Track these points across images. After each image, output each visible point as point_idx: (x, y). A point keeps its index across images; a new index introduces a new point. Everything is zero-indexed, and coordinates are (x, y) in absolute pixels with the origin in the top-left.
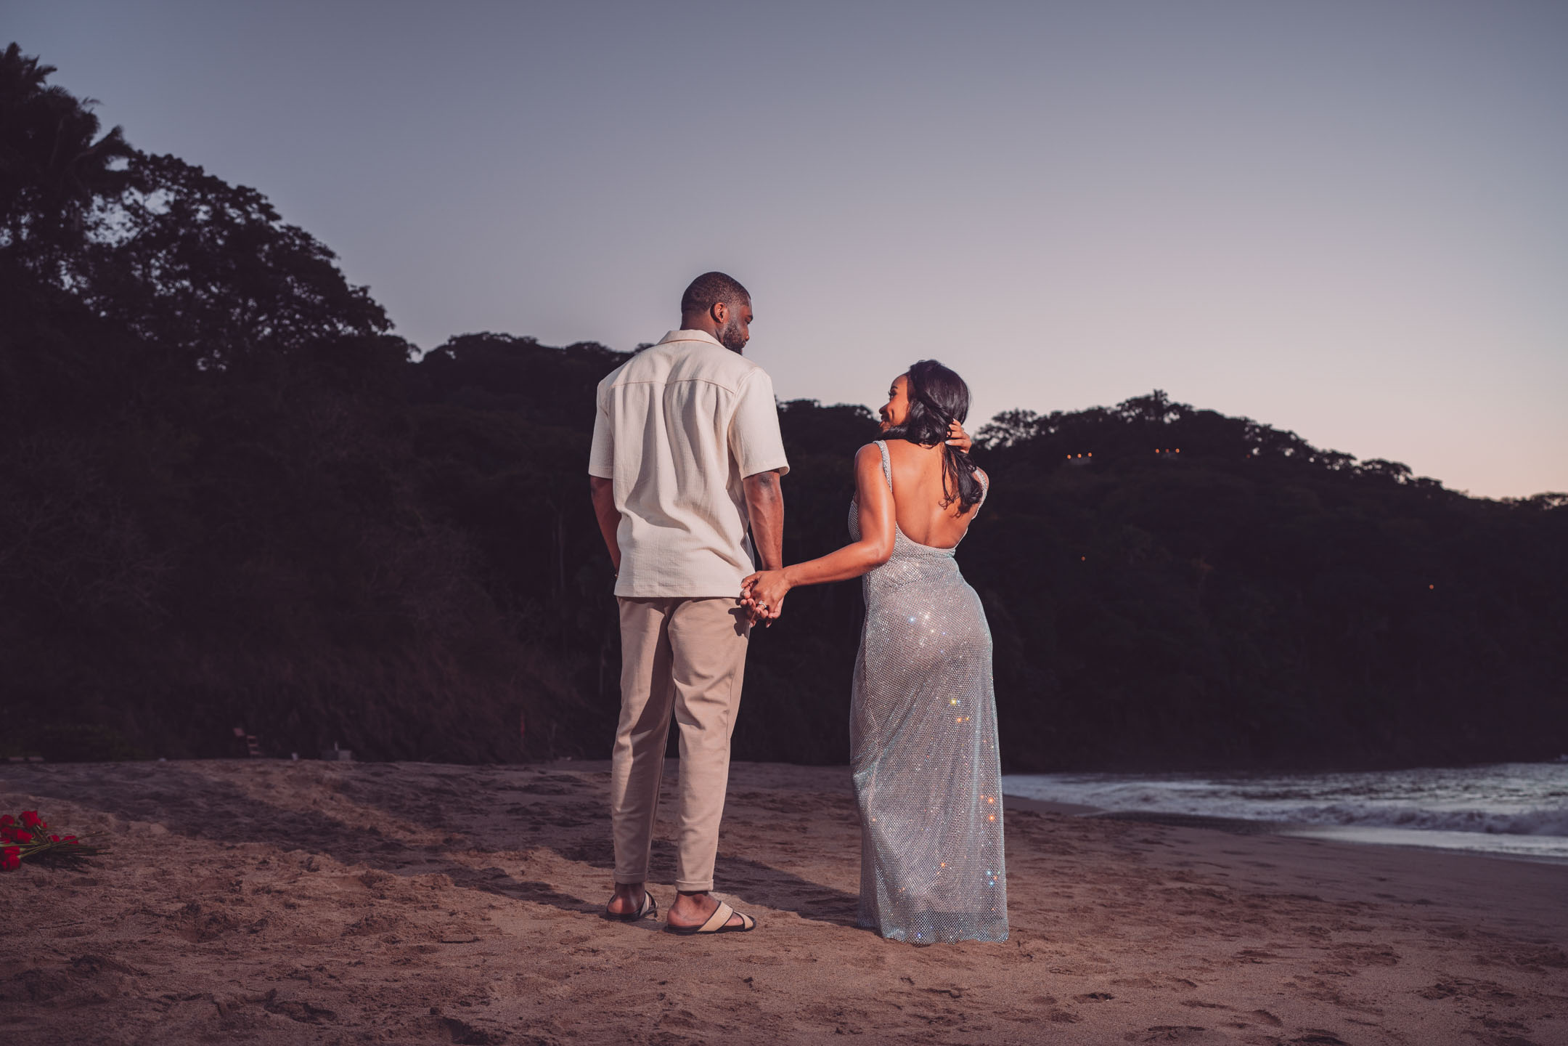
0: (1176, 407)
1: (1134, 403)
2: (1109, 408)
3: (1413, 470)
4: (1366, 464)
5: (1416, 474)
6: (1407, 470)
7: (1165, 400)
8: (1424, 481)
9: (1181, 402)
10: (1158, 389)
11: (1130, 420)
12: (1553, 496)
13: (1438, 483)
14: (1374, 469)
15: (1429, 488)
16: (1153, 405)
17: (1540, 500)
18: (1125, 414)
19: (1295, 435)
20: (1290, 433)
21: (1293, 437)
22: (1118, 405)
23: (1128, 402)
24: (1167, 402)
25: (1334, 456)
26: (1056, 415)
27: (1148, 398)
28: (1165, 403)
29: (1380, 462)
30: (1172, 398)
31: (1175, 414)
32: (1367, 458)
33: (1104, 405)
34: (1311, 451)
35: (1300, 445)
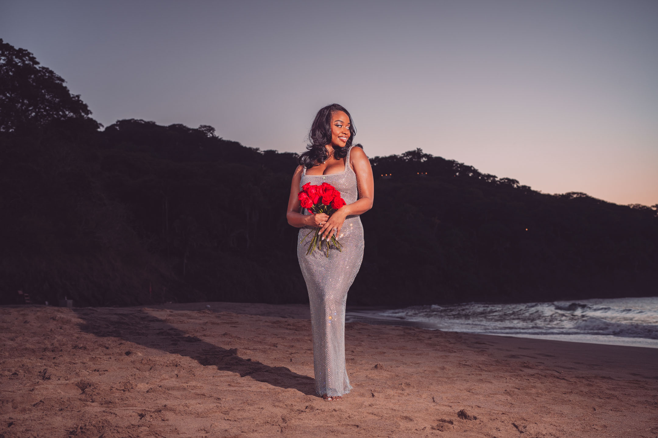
0: (425, 156)
1: (409, 153)
2: (399, 155)
3: (520, 182)
4: (501, 179)
5: (521, 184)
6: (518, 182)
7: (422, 152)
8: (524, 187)
9: (428, 153)
10: (418, 148)
11: (407, 160)
12: (574, 193)
13: (529, 188)
14: (504, 181)
15: (526, 189)
16: (416, 154)
17: (569, 195)
18: (405, 158)
19: (474, 168)
20: (472, 167)
21: (472, 168)
22: (402, 154)
23: (406, 153)
24: (422, 153)
25: (489, 176)
26: (377, 158)
27: (415, 151)
28: (421, 153)
29: (507, 179)
30: (424, 152)
31: (425, 158)
32: (502, 177)
33: (397, 154)
34: (479, 174)
35: (475, 172)
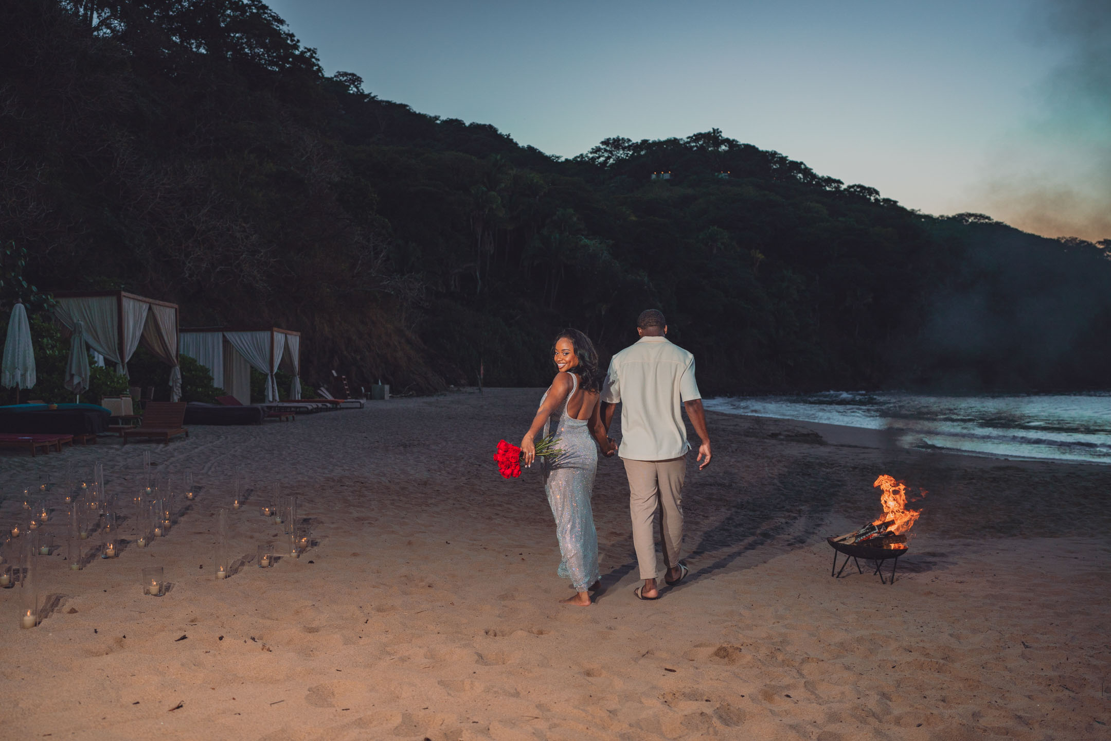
0: (727, 141)
1: (698, 137)
2: (682, 139)
3: (881, 194)
4: (850, 187)
5: (883, 196)
6: (877, 193)
7: (720, 136)
8: (887, 201)
9: (731, 138)
10: (716, 128)
11: (695, 148)
12: (970, 215)
13: (895, 202)
14: (855, 191)
15: (891, 204)
16: (713, 137)
17: (960, 218)
18: (693, 144)
19: (805, 165)
20: (802, 163)
21: (803, 166)
22: (688, 138)
23: (694, 135)
24: (722, 137)
25: (829, 181)
26: (645, 142)
27: (709, 133)
28: (720, 138)
29: (859, 186)
30: (725, 135)
31: (726, 146)
32: (851, 184)
33: (678, 137)
34: (814, 176)
35: (807, 172)
